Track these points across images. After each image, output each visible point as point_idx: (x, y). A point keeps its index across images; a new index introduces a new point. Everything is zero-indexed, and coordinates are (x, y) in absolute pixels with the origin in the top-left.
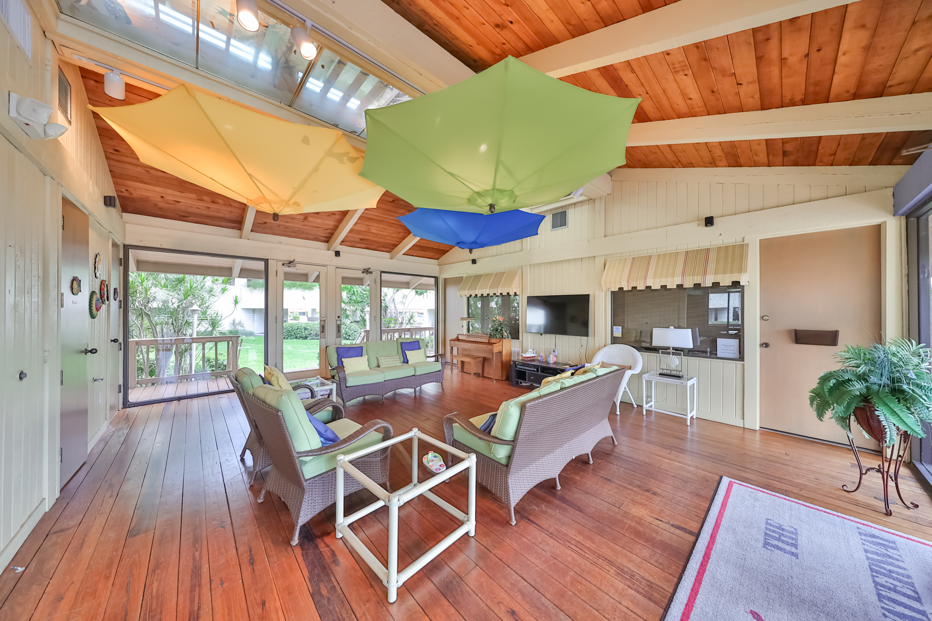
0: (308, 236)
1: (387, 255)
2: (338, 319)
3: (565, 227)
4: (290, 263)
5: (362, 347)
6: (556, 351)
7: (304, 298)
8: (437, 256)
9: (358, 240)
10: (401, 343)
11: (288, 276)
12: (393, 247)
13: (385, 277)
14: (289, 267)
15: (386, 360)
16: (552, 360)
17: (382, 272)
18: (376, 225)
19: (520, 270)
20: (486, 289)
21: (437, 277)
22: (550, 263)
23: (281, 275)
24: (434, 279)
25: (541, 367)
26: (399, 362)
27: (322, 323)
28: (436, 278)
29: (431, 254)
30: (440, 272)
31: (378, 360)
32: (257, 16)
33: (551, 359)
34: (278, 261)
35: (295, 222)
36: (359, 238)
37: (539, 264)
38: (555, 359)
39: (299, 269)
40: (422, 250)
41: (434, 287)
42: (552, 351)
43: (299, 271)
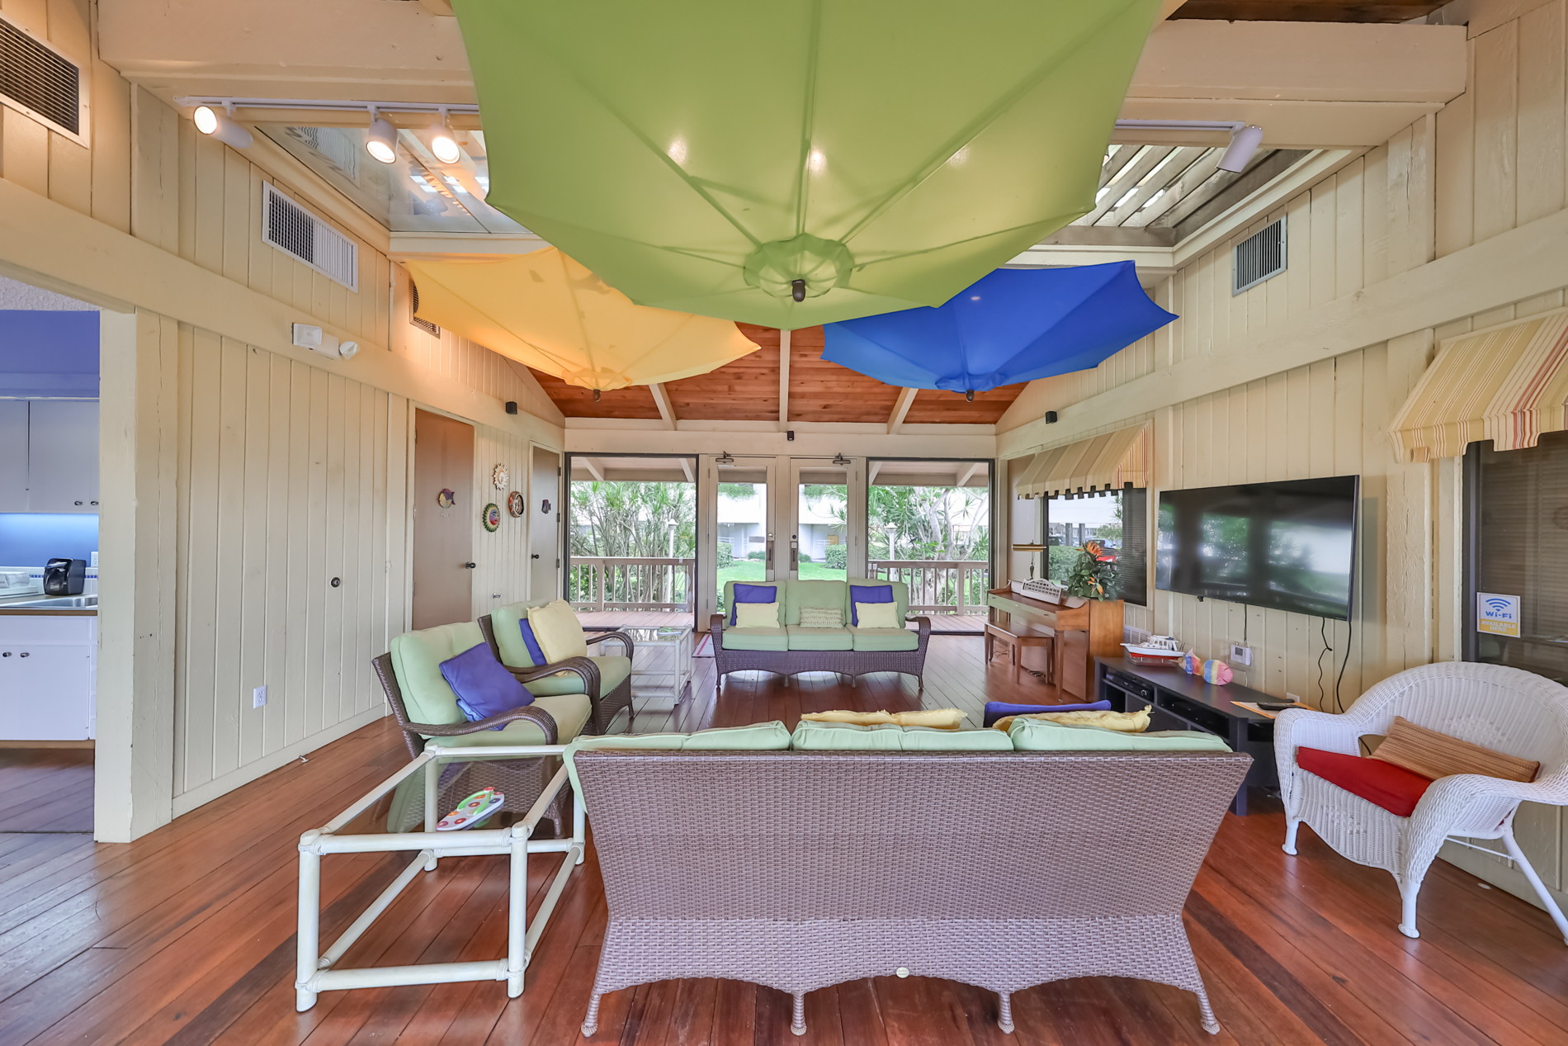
0: (748, 414)
1: (882, 427)
2: (792, 540)
3: (1279, 270)
4: (726, 457)
5: (775, 588)
6: (1247, 651)
7: (810, 509)
8: (989, 416)
9: (820, 409)
10: (852, 587)
11: (726, 476)
12: (886, 412)
13: (876, 467)
14: (725, 462)
15: (813, 614)
16: (1219, 676)
17: (870, 459)
18: (834, 378)
19: (1149, 424)
20: (1064, 478)
21: (993, 460)
22: (1229, 390)
23: (714, 474)
24: (987, 464)
25: (1158, 690)
26: (839, 621)
27: (770, 545)
28: (992, 462)
29: (975, 414)
30: (998, 448)
31: (801, 613)
32: (453, 138)
33: (1214, 672)
34: (712, 455)
35: (721, 396)
36: (820, 405)
37: (1198, 400)
38: (1228, 676)
39: (738, 465)
40: (948, 410)
41: (987, 481)
42: (1233, 650)
43: (738, 468)
